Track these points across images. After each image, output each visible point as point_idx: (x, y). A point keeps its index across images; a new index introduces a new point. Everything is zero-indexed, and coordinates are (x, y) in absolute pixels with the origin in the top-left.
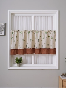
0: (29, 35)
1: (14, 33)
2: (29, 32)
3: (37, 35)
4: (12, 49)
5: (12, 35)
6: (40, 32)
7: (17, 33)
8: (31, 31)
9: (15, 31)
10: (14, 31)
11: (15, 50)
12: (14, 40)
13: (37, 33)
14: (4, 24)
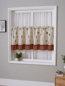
0: (27, 32)
1: (14, 30)
2: (27, 29)
3: (35, 32)
4: (12, 44)
5: (12, 31)
6: (38, 28)
7: (16, 29)
8: (30, 27)
9: (15, 28)
10: (13, 28)
11: (15, 46)
12: (14, 36)
13: (35, 30)
14: (4, 21)
